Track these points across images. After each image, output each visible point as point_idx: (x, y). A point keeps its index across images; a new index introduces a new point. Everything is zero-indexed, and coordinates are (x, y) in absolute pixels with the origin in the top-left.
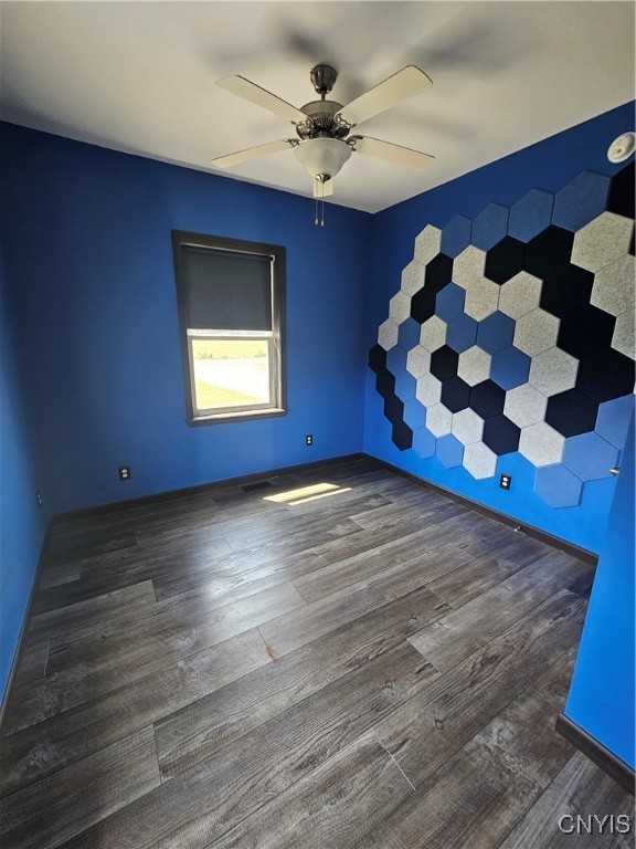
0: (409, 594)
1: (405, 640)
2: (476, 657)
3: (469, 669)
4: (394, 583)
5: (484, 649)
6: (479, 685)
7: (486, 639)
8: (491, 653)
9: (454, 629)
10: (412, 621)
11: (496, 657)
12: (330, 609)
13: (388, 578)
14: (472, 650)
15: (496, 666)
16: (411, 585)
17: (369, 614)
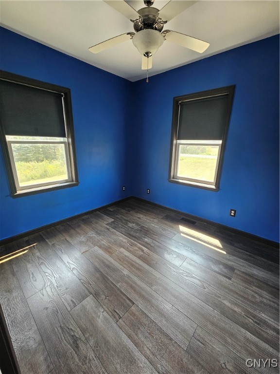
0: (125, 295)
1: (91, 294)
2: (78, 333)
3: (71, 327)
4: (131, 287)
5: (84, 339)
6: (60, 331)
7: (92, 343)
8: (81, 345)
9: (100, 321)
10: (103, 297)
11: (77, 347)
12: (107, 263)
13: (135, 283)
14: (84, 331)
15: (71, 345)
16: (132, 295)
17: (106, 277)
